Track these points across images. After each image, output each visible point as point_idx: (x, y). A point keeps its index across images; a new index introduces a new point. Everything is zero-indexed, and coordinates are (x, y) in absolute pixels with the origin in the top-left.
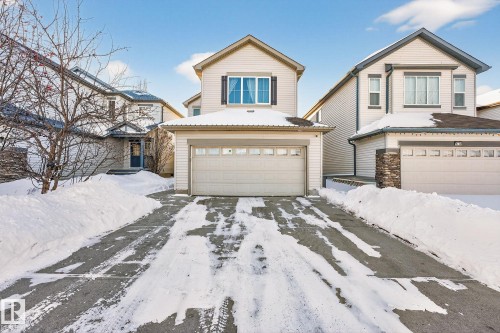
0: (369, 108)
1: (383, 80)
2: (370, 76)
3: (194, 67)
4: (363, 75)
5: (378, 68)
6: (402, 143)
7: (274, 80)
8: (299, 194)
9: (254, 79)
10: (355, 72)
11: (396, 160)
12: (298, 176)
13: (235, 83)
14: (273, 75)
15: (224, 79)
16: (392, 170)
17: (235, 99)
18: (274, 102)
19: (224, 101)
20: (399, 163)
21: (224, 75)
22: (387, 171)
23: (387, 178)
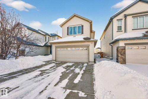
0: (117, 32)
1: (123, 21)
3: (60, 26)
4: (115, 20)
5: (121, 16)
7: (82, 26)
9: (76, 27)
10: (111, 19)
11: (124, 51)
12: (86, 56)
13: (71, 29)
14: (82, 25)
15: (68, 28)
16: (121, 54)
17: (71, 33)
18: (82, 33)
19: (68, 34)
20: (125, 52)
21: (68, 27)
22: (120, 55)
23: (119, 57)
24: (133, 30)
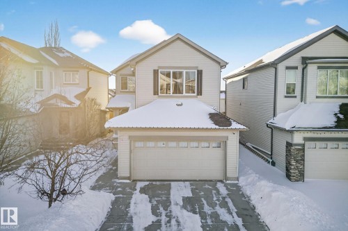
0: (286, 97)
1: (299, 72)
2: (288, 68)
4: (281, 67)
5: (295, 60)
6: (306, 139)
7: (200, 73)
8: (220, 179)
9: (182, 72)
11: (301, 153)
14: (200, 69)
15: (156, 72)
16: (297, 161)
18: (200, 93)
20: (304, 155)
21: (156, 69)
22: (293, 163)
23: (293, 167)
24: (317, 97)
